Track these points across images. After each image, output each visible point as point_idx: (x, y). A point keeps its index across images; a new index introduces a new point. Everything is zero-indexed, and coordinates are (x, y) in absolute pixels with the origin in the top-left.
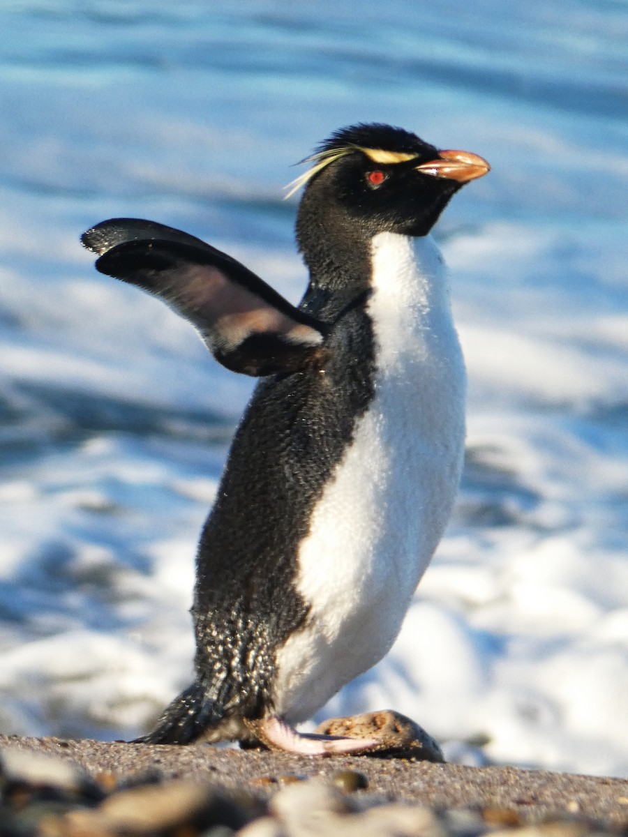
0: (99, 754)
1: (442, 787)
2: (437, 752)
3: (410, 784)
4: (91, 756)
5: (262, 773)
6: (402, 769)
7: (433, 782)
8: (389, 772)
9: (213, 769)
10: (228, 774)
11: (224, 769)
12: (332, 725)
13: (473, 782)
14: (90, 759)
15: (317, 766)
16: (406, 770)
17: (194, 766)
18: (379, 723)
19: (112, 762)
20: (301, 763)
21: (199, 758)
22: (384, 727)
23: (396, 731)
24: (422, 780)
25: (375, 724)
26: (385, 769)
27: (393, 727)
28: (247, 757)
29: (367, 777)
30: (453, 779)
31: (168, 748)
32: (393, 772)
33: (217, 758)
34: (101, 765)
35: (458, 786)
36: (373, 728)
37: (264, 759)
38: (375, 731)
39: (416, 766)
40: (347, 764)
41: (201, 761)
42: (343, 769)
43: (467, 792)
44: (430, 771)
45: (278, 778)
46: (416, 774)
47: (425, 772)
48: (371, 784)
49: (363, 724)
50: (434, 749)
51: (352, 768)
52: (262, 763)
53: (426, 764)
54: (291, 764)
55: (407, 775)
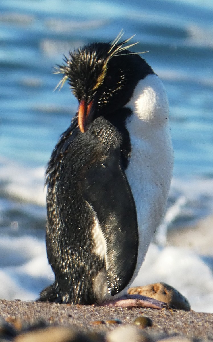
0: (7, 307)
1: (192, 325)
2: (187, 305)
3: (175, 323)
4: (3, 308)
5: (96, 318)
6: (170, 315)
7: (187, 322)
8: (163, 317)
9: (70, 316)
10: (78, 319)
11: (76, 316)
12: (131, 291)
13: (208, 322)
14: (3, 310)
15: (125, 314)
16: (172, 315)
17: (59, 314)
18: (156, 289)
19: (15, 312)
20: (116, 313)
21: (62, 310)
22: (158, 292)
23: (165, 293)
24: (181, 321)
25: (154, 290)
26: (161, 315)
27: (163, 292)
28: (87, 309)
29: (152, 319)
30: (198, 320)
31: (44, 304)
32: (165, 317)
33: (71, 310)
34: (9, 313)
35: (200, 324)
36: (152, 292)
37: (96, 310)
38: (153, 294)
39: (177, 313)
40: (140, 313)
41: (63, 312)
42: (139, 316)
43: (206, 327)
44: (185, 316)
45: (105, 321)
46: (177, 318)
47: (183, 317)
48: (154, 324)
49: (147, 290)
50: (185, 303)
51: (143, 315)
52: (96, 313)
53: (182, 312)
54: (111, 313)
55: (173, 318)
